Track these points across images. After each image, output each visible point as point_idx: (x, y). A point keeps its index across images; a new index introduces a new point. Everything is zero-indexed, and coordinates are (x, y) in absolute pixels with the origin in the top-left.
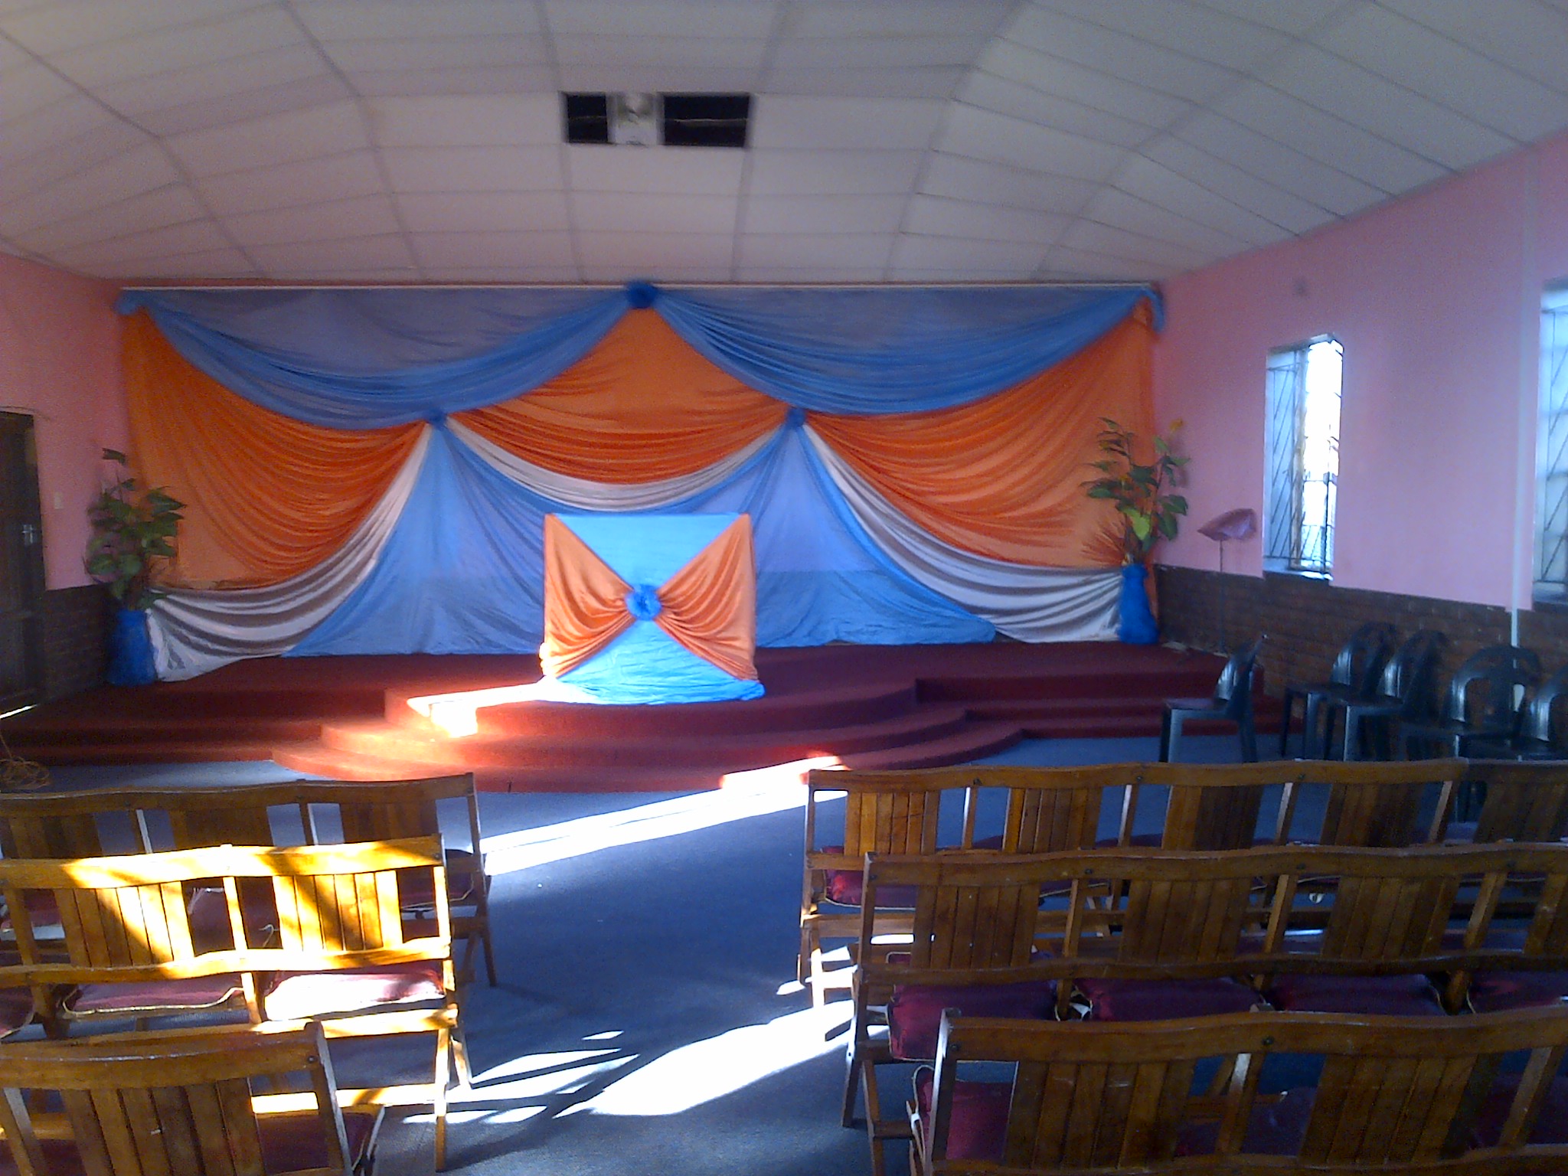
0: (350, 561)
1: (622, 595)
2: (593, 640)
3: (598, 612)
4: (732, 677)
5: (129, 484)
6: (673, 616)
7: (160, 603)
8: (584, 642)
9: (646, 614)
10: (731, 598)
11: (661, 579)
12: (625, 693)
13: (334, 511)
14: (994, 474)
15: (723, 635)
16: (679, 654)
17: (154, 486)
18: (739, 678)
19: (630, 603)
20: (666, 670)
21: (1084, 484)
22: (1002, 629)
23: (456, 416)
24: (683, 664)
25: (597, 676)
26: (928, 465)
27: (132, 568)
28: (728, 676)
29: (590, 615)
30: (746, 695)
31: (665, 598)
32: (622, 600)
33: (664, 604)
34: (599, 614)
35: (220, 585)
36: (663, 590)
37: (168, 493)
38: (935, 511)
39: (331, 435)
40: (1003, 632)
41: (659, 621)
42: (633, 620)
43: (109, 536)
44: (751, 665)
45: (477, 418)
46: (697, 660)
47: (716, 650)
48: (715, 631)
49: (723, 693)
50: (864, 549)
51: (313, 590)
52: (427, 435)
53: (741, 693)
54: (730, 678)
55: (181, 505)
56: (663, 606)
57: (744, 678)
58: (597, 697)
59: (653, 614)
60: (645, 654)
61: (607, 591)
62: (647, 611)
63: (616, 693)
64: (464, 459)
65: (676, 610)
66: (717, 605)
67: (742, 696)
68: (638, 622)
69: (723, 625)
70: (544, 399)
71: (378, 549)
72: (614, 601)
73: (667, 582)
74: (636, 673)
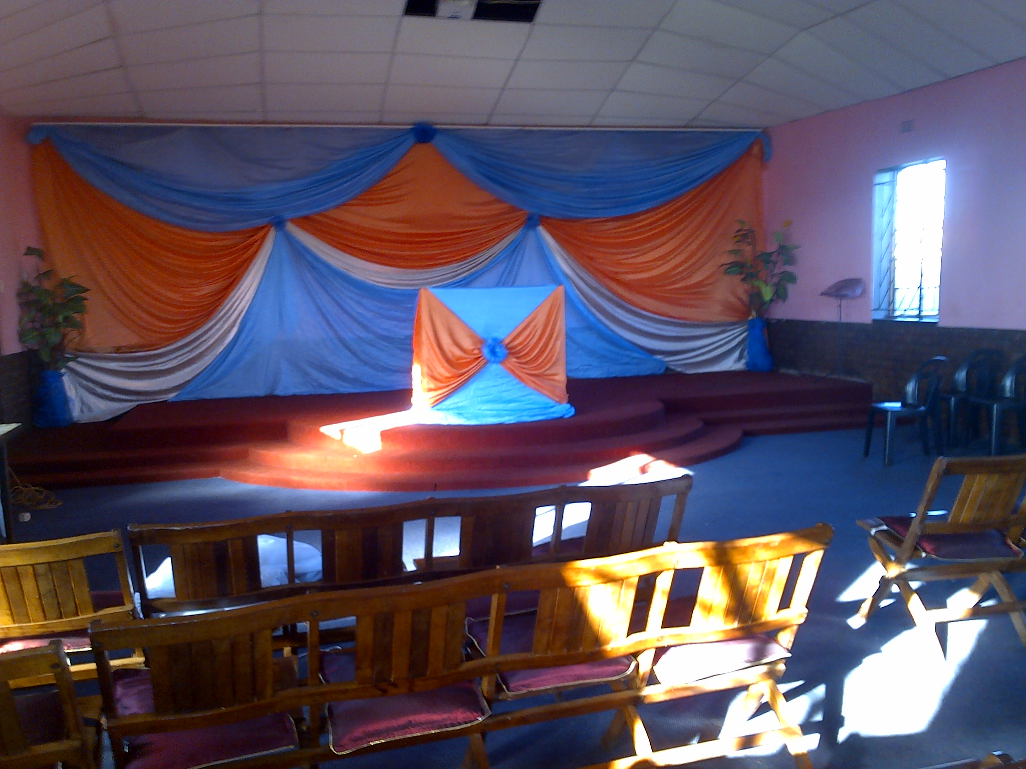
0: (219, 330)
1: (479, 346)
2: (459, 379)
3: (459, 358)
5: (48, 274)
6: (514, 360)
7: (71, 364)
8: (450, 382)
9: (497, 359)
13: (204, 292)
16: (519, 386)
19: (486, 352)
20: (509, 398)
24: (520, 394)
25: (460, 404)
26: (619, 254)
28: (552, 402)
29: (455, 361)
30: (567, 414)
31: (509, 347)
32: (479, 349)
33: (510, 351)
34: (461, 360)
35: (118, 350)
36: (507, 341)
37: (76, 281)
40: (670, 367)
41: (505, 364)
42: (487, 362)
43: (33, 314)
44: (566, 393)
45: (307, 223)
46: (528, 391)
47: (544, 383)
48: (543, 370)
50: (579, 312)
52: (272, 234)
55: (86, 290)
56: (507, 353)
57: (561, 402)
59: (500, 359)
60: (493, 388)
61: (467, 344)
62: (497, 356)
64: (300, 253)
65: (517, 355)
66: (544, 351)
68: (489, 365)
70: (356, 209)
71: (239, 321)
72: (473, 350)
73: (508, 336)
74: (488, 402)
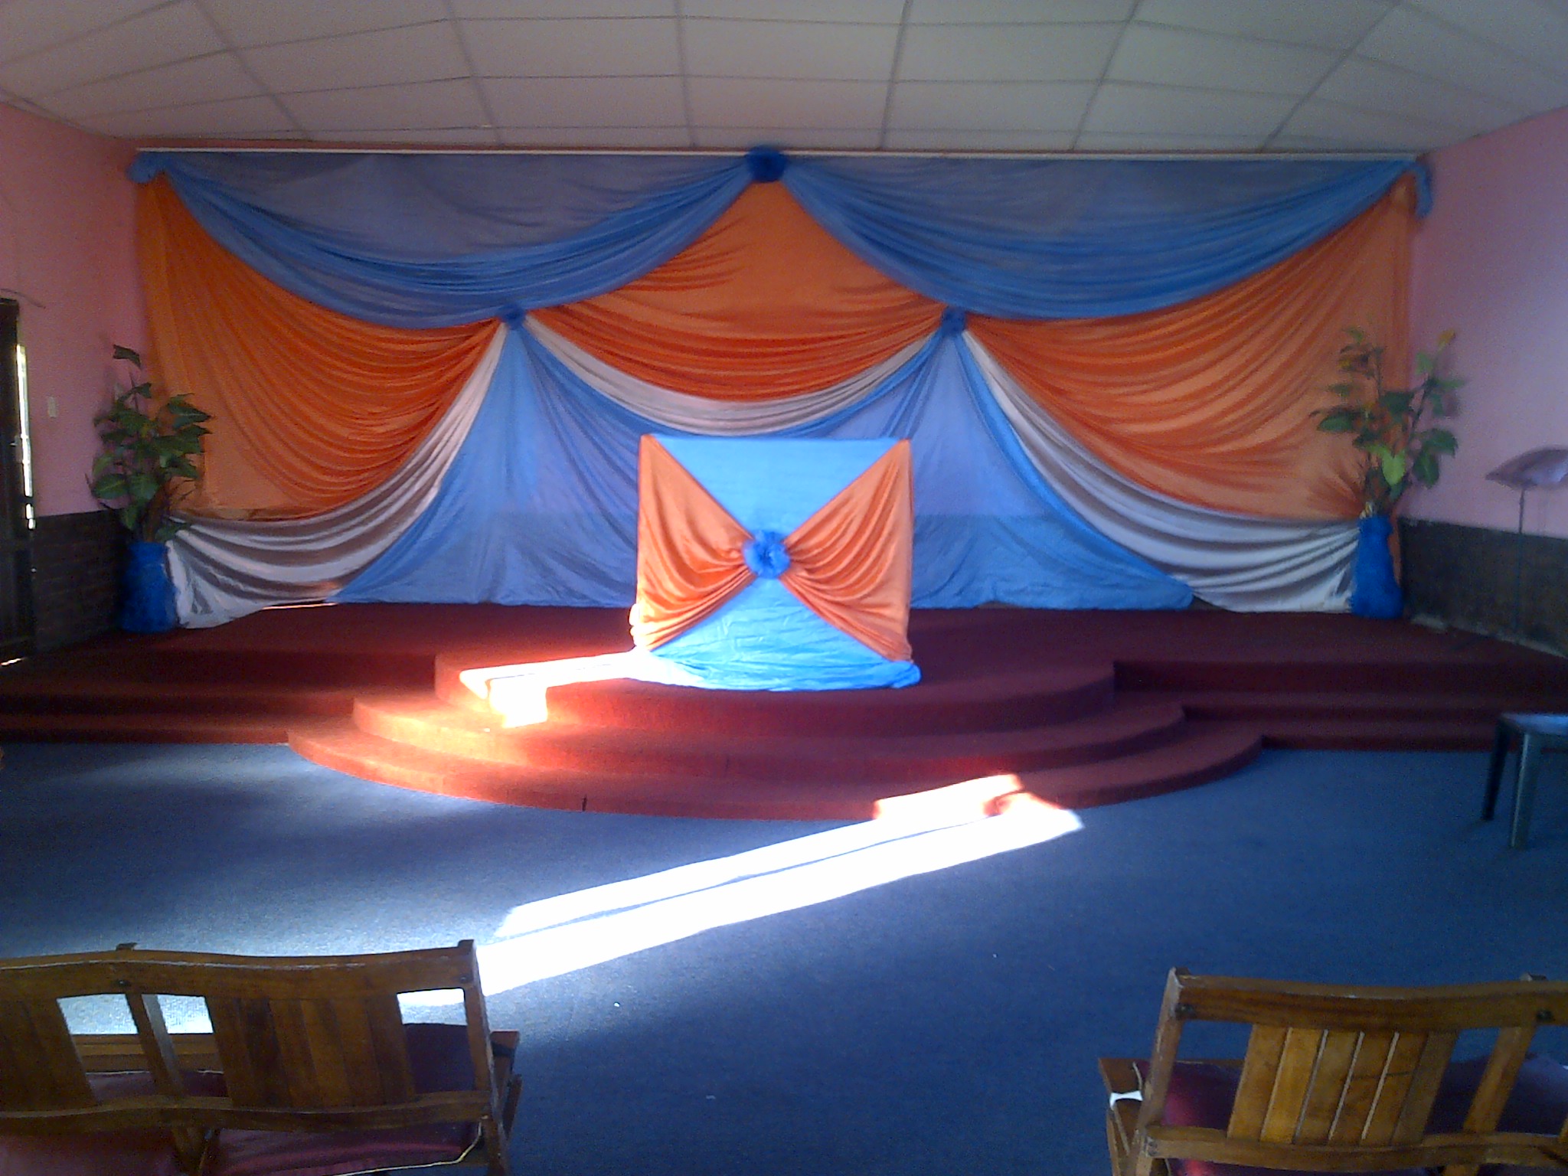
0: (407, 490)
1: (739, 544)
2: (699, 603)
3: (705, 565)
4: (880, 657)
5: (144, 389)
6: (804, 574)
7: (183, 534)
8: (687, 605)
9: (771, 571)
10: (882, 551)
11: (790, 524)
12: (738, 674)
13: (389, 428)
14: (1200, 397)
15: (869, 600)
16: (812, 623)
17: (175, 392)
18: (890, 658)
19: (750, 555)
20: (794, 644)
21: (1315, 413)
22: (1201, 593)
23: (536, 313)
24: (815, 637)
25: (703, 649)
26: (1114, 385)
27: (146, 492)
28: (874, 655)
29: (695, 570)
30: (899, 681)
31: (796, 549)
32: (739, 551)
33: (796, 558)
34: (708, 568)
35: (254, 514)
36: (794, 539)
37: (193, 402)
38: (1126, 444)
39: (385, 334)
40: (1202, 597)
41: (786, 581)
42: (754, 577)
43: (122, 452)
44: (905, 641)
45: (561, 317)
46: (834, 633)
47: (860, 621)
48: (859, 595)
49: (870, 677)
50: (1031, 489)
51: (362, 523)
52: (501, 334)
53: (891, 679)
54: (876, 658)
55: (208, 417)
56: (792, 561)
57: (894, 657)
58: (701, 678)
59: (779, 571)
60: (767, 624)
61: (719, 538)
62: (771, 566)
63: (726, 674)
64: (545, 368)
65: (809, 566)
66: (864, 560)
67: (893, 683)
68: (758, 581)
69: (872, 587)
70: (643, 294)
71: (440, 477)
72: (729, 551)
73: (798, 529)
74: (754, 648)
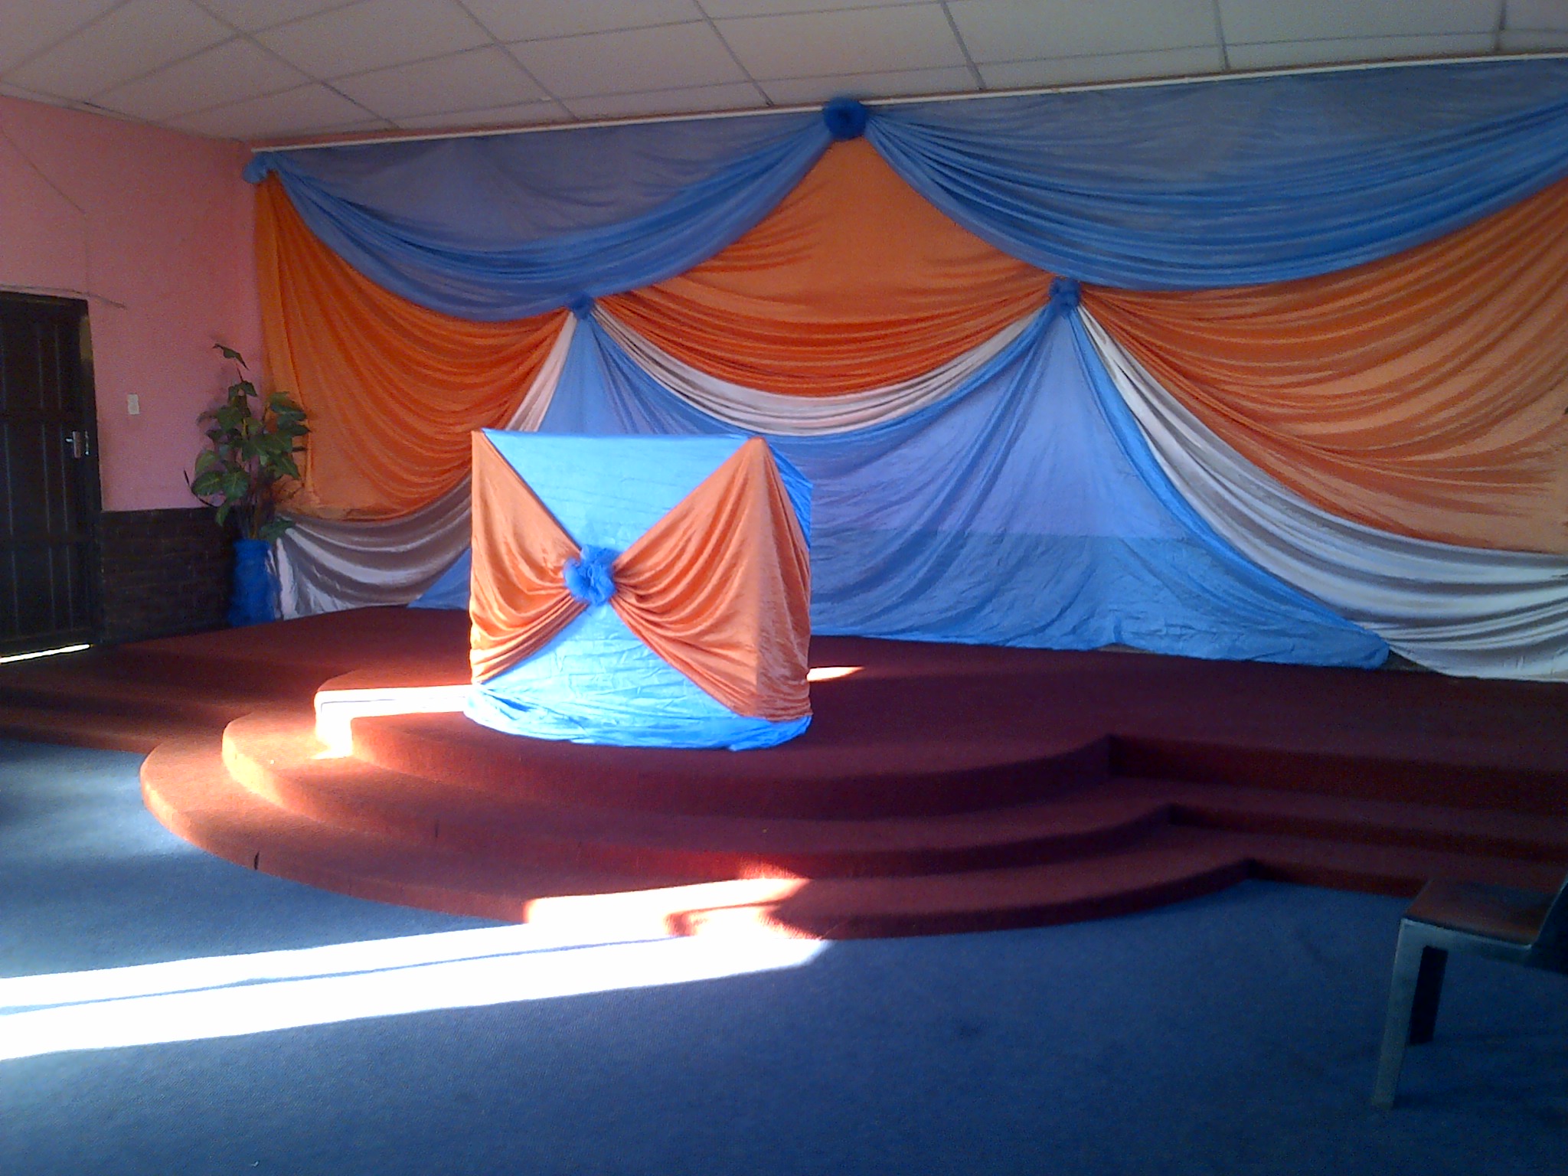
1: (564, 561)
3: (530, 585)
4: (723, 709)
8: (513, 633)
9: (592, 595)
10: (726, 577)
18: (736, 710)
19: (572, 577)
20: (631, 687)
22: (1401, 649)
23: (606, 302)
25: (531, 686)
29: (526, 591)
31: (626, 572)
32: (562, 569)
34: (533, 589)
36: (624, 559)
37: (294, 400)
40: (1404, 654)
41: (617, 609)
42: (581, 603)
45: (628, 304)
46: (676, 676)
47: (702, 663)
48: (697, 630)
49: (699, 734)
50: (1164, 504)
52: (570, 323)
55: (309, 416)
56: (622, 585)
57: (745, 712)
59: (605, 597)
60: (601, 659)
62: (594, 590)
65: (640, 593)
66: (702, 588)
68: (593, 608)
69: (710, 622)
73: (633, 548)
74: (589, 688)
